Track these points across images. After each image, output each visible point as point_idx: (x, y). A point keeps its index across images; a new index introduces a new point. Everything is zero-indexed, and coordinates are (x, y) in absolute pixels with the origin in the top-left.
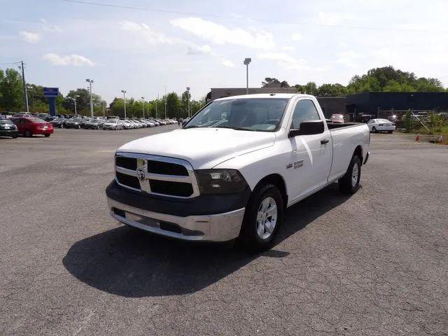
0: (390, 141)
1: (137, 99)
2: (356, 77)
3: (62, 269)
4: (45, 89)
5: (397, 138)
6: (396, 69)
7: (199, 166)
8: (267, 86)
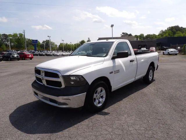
0: (175, 59)
1: (69, 43)
2: (162, 31)
3: (7, 119)
4: (33, 40)
5: (179, 57)
6: (180, 26)
7: (64, 74)
8: (122, 36)
